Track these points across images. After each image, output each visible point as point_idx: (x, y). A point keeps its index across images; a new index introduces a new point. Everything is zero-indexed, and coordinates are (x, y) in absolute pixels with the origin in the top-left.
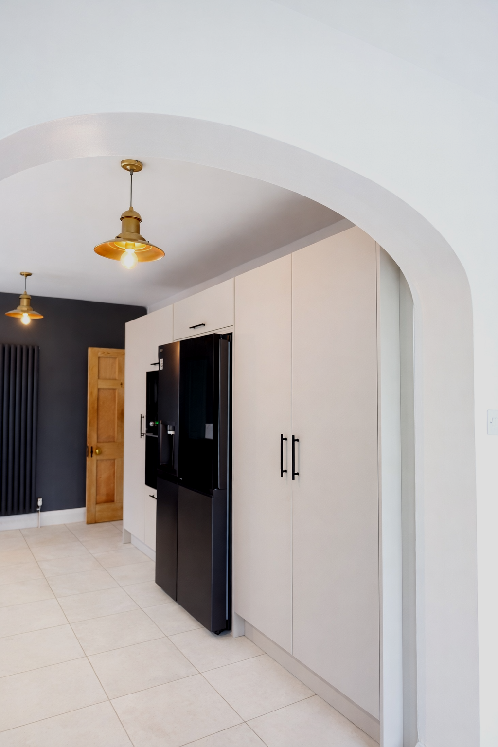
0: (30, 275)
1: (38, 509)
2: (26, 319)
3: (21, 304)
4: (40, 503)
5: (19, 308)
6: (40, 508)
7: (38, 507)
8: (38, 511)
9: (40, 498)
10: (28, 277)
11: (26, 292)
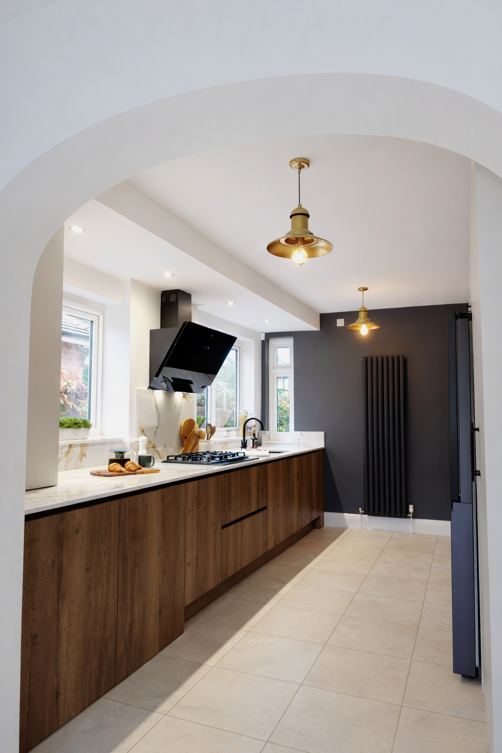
0: (366, 289)
1: (410, 515)
2: (364, 330)
3: (360, 317)
4: (411, 509)
5: (358, 321)
6: (412, 514)
7: (410, 513)
8: (409, 517)
9: (412, 504)
10: (365, 291)
11: (363, 306)
